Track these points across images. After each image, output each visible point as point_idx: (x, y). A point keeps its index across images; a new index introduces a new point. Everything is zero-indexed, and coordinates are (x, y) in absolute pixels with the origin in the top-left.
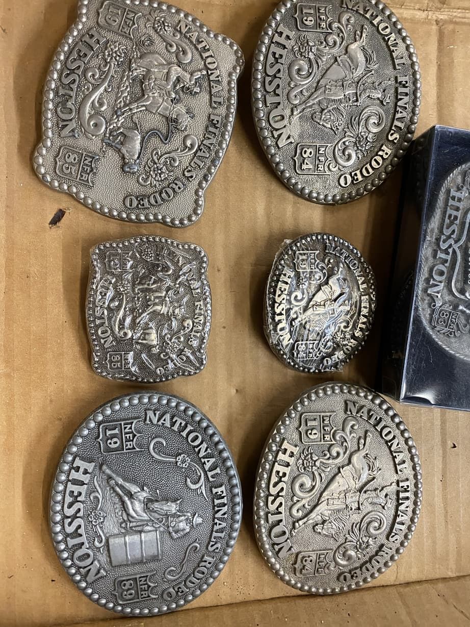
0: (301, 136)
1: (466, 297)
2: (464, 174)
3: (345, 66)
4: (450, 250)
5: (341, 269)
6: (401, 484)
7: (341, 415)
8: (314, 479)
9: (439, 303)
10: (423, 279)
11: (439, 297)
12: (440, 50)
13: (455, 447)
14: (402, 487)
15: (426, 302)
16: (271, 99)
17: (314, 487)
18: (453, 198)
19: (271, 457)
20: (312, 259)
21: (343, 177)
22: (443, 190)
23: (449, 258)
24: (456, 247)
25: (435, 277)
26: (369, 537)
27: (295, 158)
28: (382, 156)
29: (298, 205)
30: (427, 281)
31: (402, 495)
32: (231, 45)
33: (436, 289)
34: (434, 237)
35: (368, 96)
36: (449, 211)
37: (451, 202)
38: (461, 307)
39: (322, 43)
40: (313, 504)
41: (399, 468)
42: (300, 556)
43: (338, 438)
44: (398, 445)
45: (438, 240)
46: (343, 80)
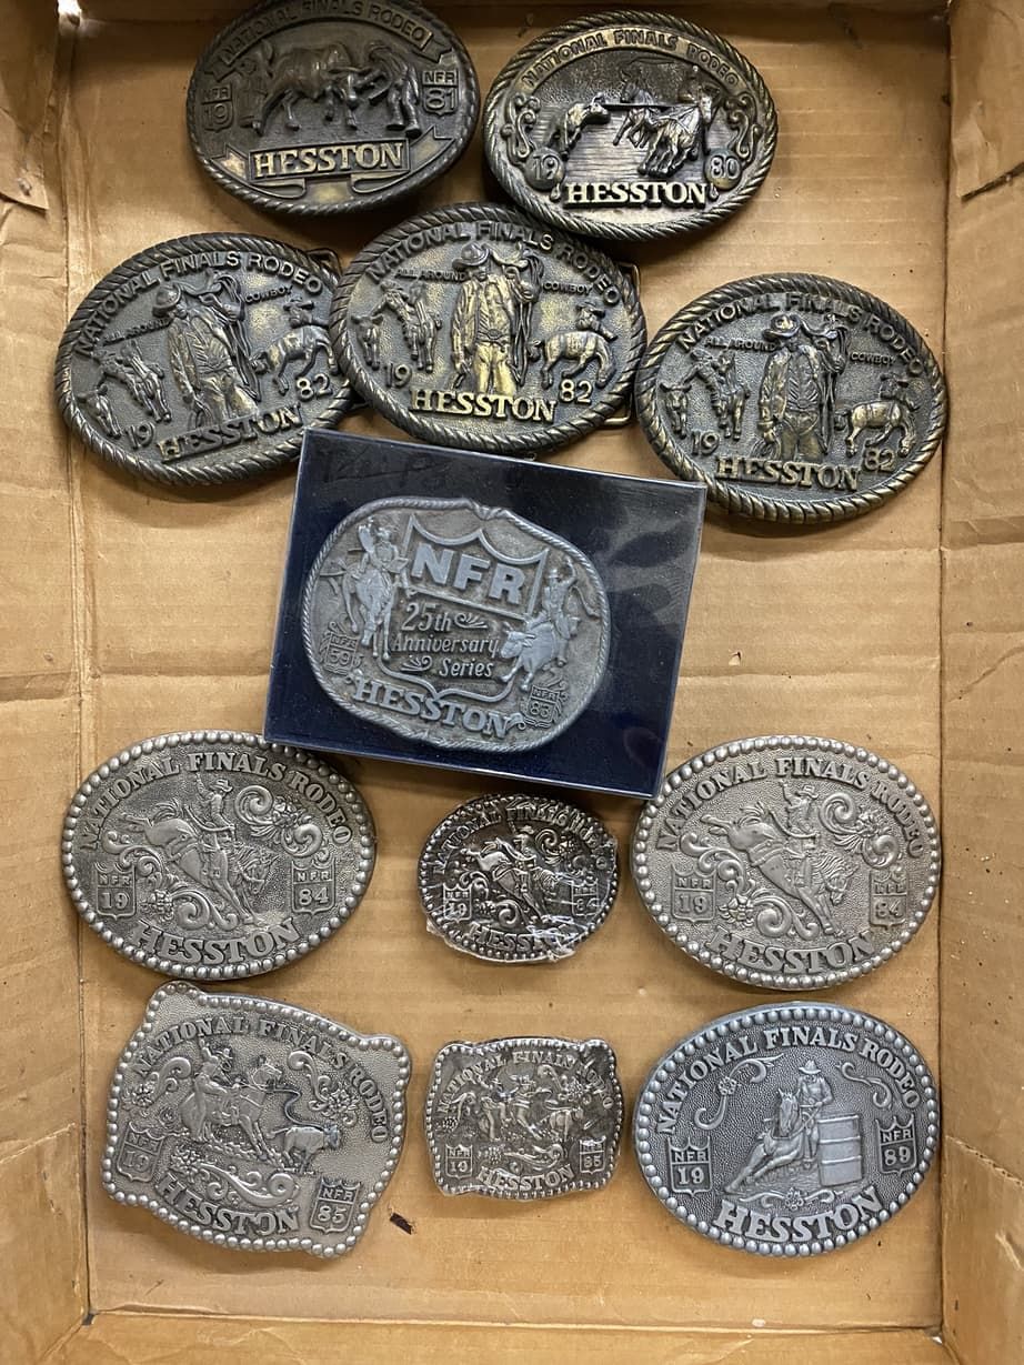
0: (282, 908)
1: (510, 680)
2: (329, 673)
3: (181, 848)
4: (443, 703)
5: (469, 852)
6: (782, 772)
7: (676, 857)
8: (765, 904)
9: (517, 718)
10: (484, 742)
11: (509, 719)
12: (137, 671)
13: (739, 654)
14: (786, 770)
15: (516, 735)
16: (235, 957)
17: (776, 905)
18: (366, 695)
19: (731, 967)
20: (454, 896)
21: (337, 840)
22: (354, 709)
23: (453, 705)
24: (437, 695)
25: (480, 727)
26: (858, 819)
27: (313, 913)
28: (306, 786)
29: (377, 893)
30: (485, 736)
31: (798, 772)
32: (160, 999)
33: (498, 724)
34: (424, 725)
35: (221, 813)
36: (386, 704)
37: (371, 700)
38: (525, 687)
39: (150, 881)
40: (801, 907)
41: (757, 775)
42: (877, 922)
43: (708, 866)
44: (723, 775)
45: (427, 721)
46: (201, 852)
